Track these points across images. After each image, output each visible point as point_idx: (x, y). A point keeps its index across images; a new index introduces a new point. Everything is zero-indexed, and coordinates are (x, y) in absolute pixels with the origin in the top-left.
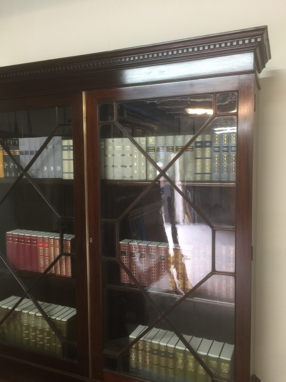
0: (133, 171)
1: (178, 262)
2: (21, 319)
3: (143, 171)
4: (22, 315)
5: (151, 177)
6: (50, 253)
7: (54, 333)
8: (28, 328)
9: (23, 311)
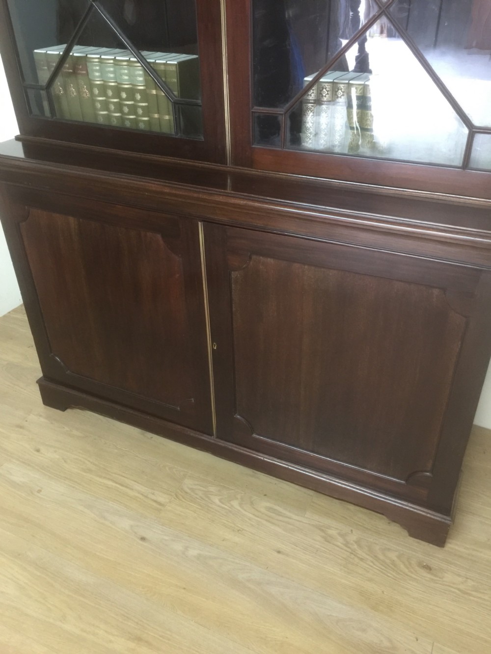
2: (87, 74)
4: (88, 64)
7: (154, 92)
8: (104, 88)
9: (89, 56)
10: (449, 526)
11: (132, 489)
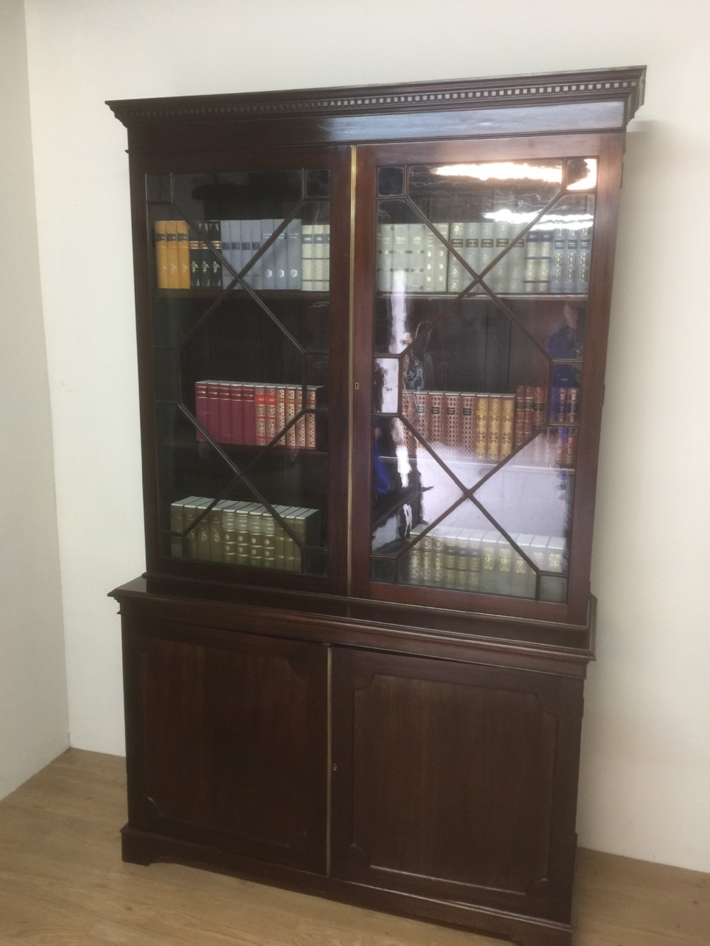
0: (424, 279)
1: (491, 417)
2: (221, 523)
3: (442, 279)
4: (223, 516)
5: (454, 287)
6: (277, 413)
7: (282, 539)
8: (235, 535)
9: (224, 510)
10: (571, 934)
11: (244, 940)
